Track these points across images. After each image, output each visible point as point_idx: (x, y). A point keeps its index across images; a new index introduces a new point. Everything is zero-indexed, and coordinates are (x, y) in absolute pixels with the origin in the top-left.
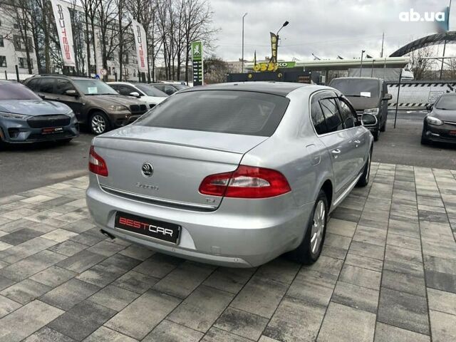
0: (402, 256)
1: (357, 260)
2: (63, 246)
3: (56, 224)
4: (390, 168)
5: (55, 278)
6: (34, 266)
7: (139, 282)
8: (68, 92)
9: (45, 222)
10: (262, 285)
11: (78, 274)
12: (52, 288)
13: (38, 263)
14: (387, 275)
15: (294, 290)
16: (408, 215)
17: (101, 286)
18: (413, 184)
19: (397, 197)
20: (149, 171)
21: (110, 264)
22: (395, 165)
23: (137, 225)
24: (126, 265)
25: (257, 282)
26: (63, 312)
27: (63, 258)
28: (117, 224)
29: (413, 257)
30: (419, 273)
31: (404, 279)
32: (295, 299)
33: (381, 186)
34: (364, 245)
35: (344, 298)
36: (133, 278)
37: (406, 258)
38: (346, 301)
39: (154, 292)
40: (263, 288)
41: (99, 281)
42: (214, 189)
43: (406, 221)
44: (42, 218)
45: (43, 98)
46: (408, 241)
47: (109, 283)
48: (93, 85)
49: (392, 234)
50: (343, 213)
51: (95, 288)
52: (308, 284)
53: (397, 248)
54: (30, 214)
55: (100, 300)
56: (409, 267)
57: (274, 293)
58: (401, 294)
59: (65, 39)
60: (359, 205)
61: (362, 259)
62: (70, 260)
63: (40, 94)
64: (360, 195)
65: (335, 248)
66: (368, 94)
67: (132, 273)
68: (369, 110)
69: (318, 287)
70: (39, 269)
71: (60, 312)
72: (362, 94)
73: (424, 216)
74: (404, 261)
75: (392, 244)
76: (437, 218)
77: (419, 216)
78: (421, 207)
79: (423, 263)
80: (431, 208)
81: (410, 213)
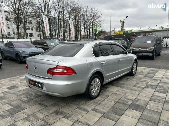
0: (127, 98)
1: (110, 99)
2: (22, 90)
3: (24, 85)
4: (149, 69)
5: (15, 99)
6: (12, 95)
7: (37, 101)
8: (44, 44)
9: (22, 84)
10: (73, 104)
11: (22, 98)
12: (13, 101)
13: (13, 95)
14: (117, 104)
15: (82, 106)
16: (142, 86)
17: (26, 102)
18: (153, 75)
19: (143, 79)
20: (36, 67)
21: (32, 96)
22: (152, 69)
23: (33, 83)
24: (36, 96)
25: (72, 103)
26: (12, 107)
27: (20, 94)
28: (30, 83)
29: (131, 99)
30: (129, 104)
31: (122, 105)
32: (80, 108)
33: (140, 76)
34: (116, 94)
35: (96, 109)
36: (36, 100)
37: (128, 99)
38: (96, 110)
39: (40, 104)
40: (73, 105)
41: (26, 100)
42: (51, 73)
43: (139, 87)
44: (21, 83)
45: (36, 47)
46: (134, 94)
47: (29, 101)
48: (53, 42)
49: (130, 91)
50: (117, 84)
51: (24, 102)
52: (88, 105)
53: (128, 96)
54: (18, 82)
55: (24, 105)
56: (127, 102)
57: (75, 107)
58: (117, 110)
59: (46, 27)
60: (126, 82)
61: (112, 99)
62: (22, 94)
63: (35, 46)
64: (129, 78)
65: (105, 95)
66: (150, 42)
67: (37, 99)
68: (149, 48)
69: (90, 106)
70: (12, 96)
71: (11, 107)
72: (147, 42)
73: (148, 86)
74: (127, 100)
75: (127, 94)
76: (152, 87)
77: (145, 86)
78: (149, 83)
79: (133, 101)
80: (153, 83)
81: (143, 85)
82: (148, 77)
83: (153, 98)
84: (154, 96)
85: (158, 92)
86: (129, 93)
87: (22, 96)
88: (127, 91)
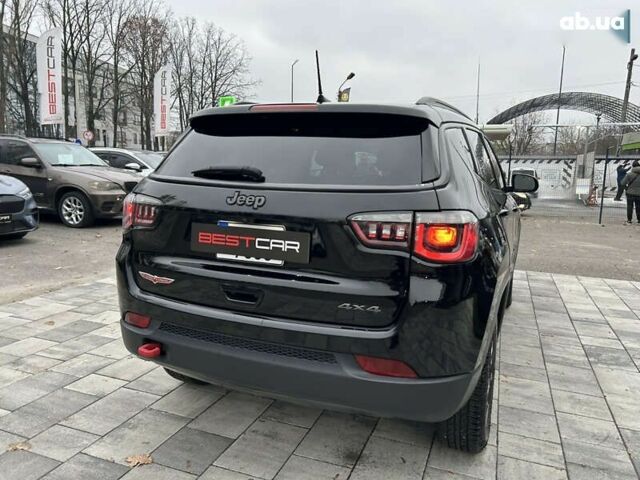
1: (518, 446)
8: (25, 160)
14: (577, 476)
18: (559, 302)
19: (545, 323)
29: (605, 434)
30: (625, 466)
34: (521, 413)
37: (595, 437)
48: (67, 151)
49: (559, 391)
56: (607, 456)
61: (526, 442)
73: (594, 356)
75: (565, 409)
76: (615, 358)
77: (587, 356)
78: (586, 341)
82: (550, 309)
86: (561, 400)
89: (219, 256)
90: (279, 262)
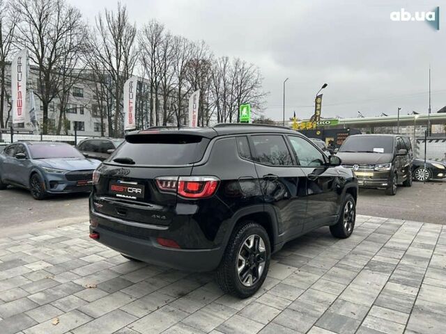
0: (315, 298)
1: (268, 299)
2: (35, 273)
3: (41, 257)
5: (13, 296)
6: (4, 286)
7: (71, 304)
8: (108, 151)
9: (36, 255)
10: (166, 313)
11: (31, 294)
12: (5, 302)
13: (8, 284)
14: (286, 313)
15: (190, 319)
16: (357, 264)
17: (41, 304)
18: (388, 237)
19: (361, 248)
21: (59, 289)
22: (387, 219)
27: (28, 282)
29: (325, 300)
30: (318, 313)
31: (298, 318)
32: (186, 325)
35: (229, 328)
36: (69, 301)
37: (318, 301)
39: (77, 311)
40: (166, 315)
41: (42, 301)
43: (347, 269)
50: (292, 259)
52: (207, 315)
53: (316, 292)
56: (313, 308)
57: (171, 319)
58: (283, 329)
60: (314, 253)
61: (275, 298)
62: (32, 284)
66: (381, 150)
68: (380, 165)
72: (375, 150)
73: (370, 266)
74: (312, 303)
75: (316, 288)
76: (383, 268)
77: (365, 266)
78: (376, 259)
79: (330, 306)
80: (386, 259)
81: (360, 263)
82: (375, 241)
83: (384, 297)
84: (387, 294)
85: (398, 281)
86: (319, 284)
87: (31, 289)
88: (316, 279)
89: (117, 195)
90: (135, 198)
